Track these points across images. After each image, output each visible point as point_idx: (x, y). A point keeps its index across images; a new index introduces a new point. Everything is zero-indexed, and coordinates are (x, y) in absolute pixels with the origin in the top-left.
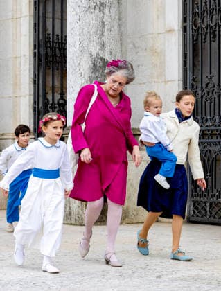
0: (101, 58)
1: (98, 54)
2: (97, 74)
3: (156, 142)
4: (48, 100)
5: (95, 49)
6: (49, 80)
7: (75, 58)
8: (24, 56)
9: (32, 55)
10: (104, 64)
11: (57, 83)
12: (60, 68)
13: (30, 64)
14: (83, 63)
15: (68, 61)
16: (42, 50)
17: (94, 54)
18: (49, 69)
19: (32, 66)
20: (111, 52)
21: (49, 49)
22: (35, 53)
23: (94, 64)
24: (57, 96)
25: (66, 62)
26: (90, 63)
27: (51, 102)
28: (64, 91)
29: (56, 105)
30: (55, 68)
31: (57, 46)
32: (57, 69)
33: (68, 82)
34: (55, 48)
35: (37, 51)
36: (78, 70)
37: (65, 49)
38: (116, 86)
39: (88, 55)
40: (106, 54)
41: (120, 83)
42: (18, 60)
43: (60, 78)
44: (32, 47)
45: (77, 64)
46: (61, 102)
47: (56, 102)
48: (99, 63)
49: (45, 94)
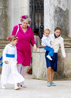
0: (59, 8)
1: (57, 6)
2: (57, 14)
3: (46, 46)
4: (36, 26)
5: (56, 4)
6: (36, 17)
7: (47, 8)
8: (26, 7)
9: (29, 7)
10: (60, 10)
11: (40, 19)
12: (41, 12)
13: (28, 11)
14: (51, 10)
15: (44, 9)
16: (33, 4)
17: (56, 5)
18: (36, 12)
19: (29, 11)
20: (63, 5)
21: (36, 4)
22: (30, 6)
23: (56, 10)
24: (40, 24)
25: (43, 10)
26: (54, 10)
27: (37, 27)
28: (43, 22)
29: (40, 28)
30: (39, 12)
31: (40, 2)
32: (40, 13)
33: (44, 18)
34: (39, 3)
35: (31, 5)
36: (49, 13)
37: (43, 4)
38: (25, 25)
39: (53, 6)
40: (61, 6)
41: (26, 23)
42: (23, 9)
43: (41, 16)
44: (29, 3)
45: (48, 10)
46: (42, 27)
47: (39, 27)
48: (58, 10)
49: (35, 23)
